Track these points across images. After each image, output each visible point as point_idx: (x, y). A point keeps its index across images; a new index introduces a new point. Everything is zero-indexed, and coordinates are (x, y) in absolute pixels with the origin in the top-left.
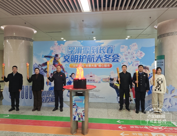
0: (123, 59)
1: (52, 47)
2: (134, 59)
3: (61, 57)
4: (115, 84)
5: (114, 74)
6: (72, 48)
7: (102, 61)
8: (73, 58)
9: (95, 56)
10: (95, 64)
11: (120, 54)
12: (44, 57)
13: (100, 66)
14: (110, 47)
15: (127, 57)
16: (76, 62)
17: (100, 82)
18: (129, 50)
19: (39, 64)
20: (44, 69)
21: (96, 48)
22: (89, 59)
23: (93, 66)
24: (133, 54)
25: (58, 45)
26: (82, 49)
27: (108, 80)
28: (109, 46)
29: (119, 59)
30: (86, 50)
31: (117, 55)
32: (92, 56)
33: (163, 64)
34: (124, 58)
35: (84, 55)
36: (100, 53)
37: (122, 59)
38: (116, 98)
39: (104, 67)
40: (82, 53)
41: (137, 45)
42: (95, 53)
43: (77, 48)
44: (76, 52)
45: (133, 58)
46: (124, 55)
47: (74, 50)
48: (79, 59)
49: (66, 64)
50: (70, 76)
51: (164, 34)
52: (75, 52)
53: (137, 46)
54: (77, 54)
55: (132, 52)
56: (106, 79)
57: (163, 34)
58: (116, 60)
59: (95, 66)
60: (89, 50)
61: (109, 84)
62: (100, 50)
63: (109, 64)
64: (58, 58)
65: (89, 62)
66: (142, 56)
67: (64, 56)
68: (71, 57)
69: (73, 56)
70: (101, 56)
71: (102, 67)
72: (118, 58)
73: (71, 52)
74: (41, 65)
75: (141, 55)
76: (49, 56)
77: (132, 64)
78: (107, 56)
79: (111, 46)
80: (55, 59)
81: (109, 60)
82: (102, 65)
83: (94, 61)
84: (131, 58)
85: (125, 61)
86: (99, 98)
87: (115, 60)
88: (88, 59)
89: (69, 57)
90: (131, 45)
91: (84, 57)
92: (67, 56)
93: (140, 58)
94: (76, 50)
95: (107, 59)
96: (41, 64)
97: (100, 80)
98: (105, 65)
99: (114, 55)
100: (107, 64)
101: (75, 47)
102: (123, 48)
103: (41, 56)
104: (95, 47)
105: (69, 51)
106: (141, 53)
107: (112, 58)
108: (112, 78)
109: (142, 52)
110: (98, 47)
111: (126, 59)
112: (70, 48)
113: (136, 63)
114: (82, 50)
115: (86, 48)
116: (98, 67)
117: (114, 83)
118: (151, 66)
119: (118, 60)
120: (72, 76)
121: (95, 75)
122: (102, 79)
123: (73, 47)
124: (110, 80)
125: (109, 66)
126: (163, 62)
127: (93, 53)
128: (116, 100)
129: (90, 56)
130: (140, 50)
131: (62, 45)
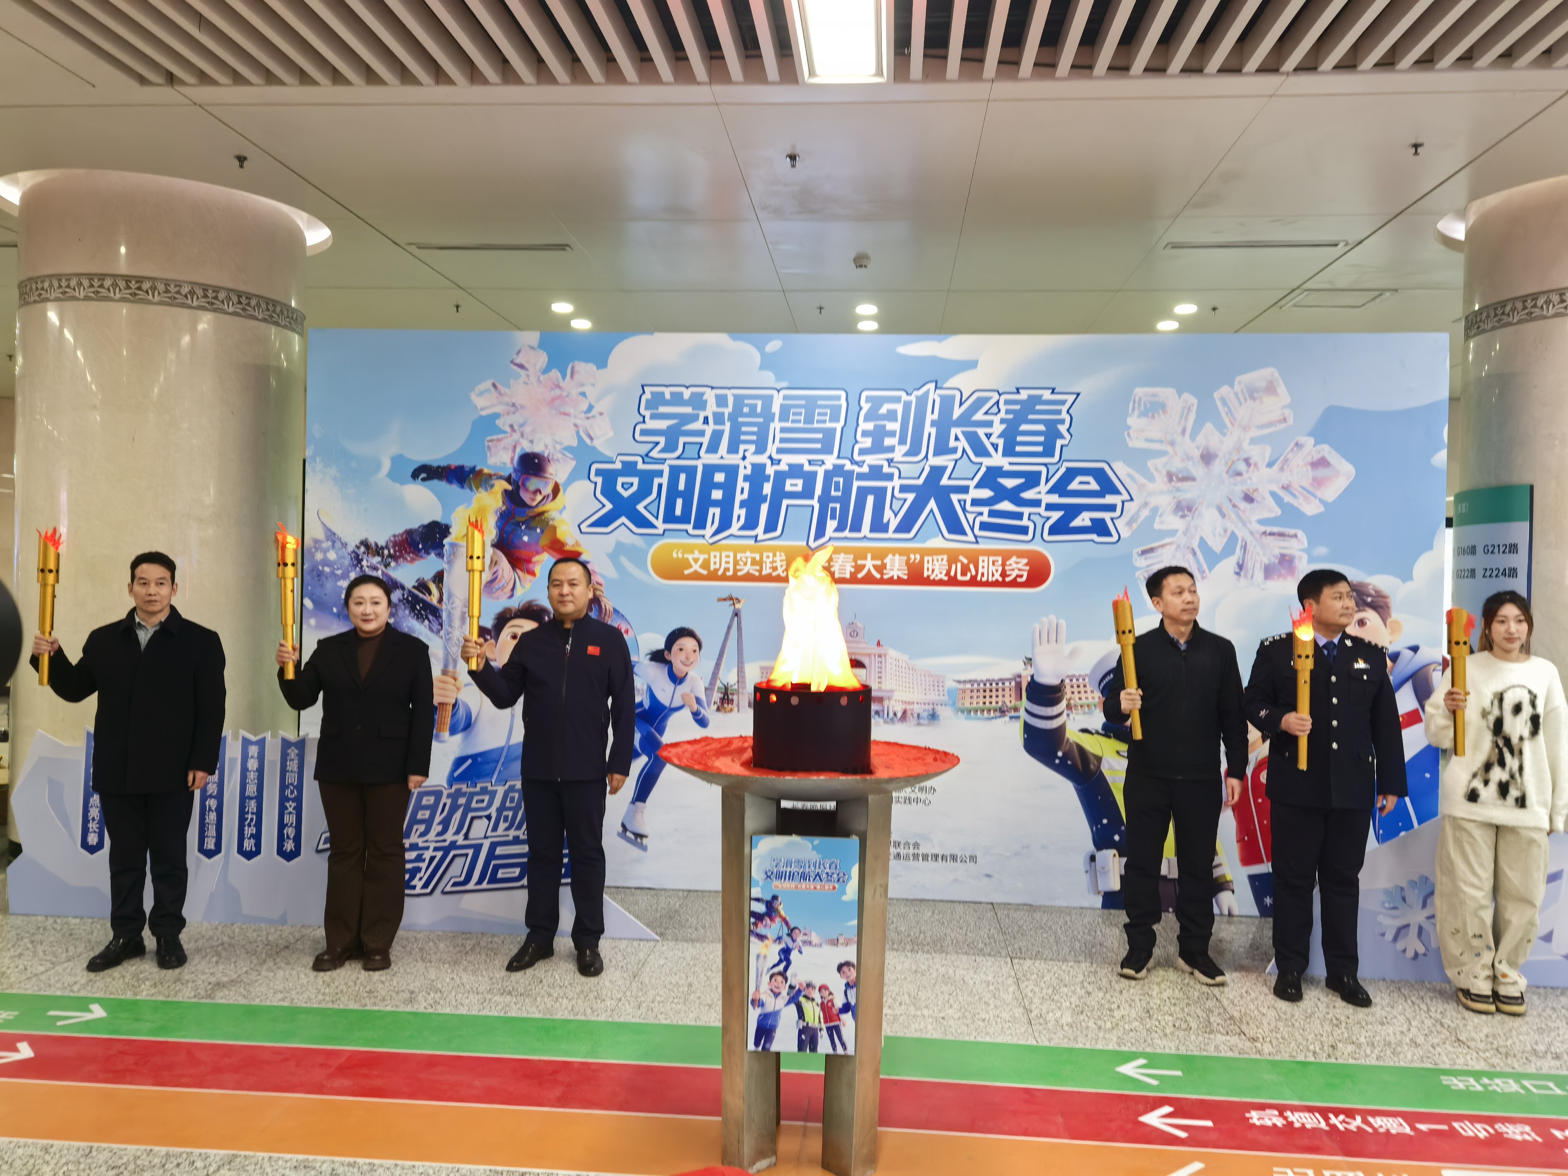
0: (1155, 510)
1: (487, 384)
2: (1254, 514)
3: (572, 478)
4: (1073, 735)
5: (1067, 648)
6: (677, 399)
7: (955, 527)
8: (688, 496)
9: (890, 477)
10: (894, 551)
11: (1120, 471)
12: (415, 475)
13: (936, 568)
14: (1037, 400)
15: (1189, 492)
16: (710, 530)
17: (933, 716)
18: (1209, 437)
19: (365, 543)
20: (409, 583)
21: (907, 405)
22: (835, 499)
23: (869, 564)
24: (1242, 467)
25: (546, 371)
26: (776, 409)
27: (1009, 700)
28: (1024, 395)
29: (1111, 508)
30: (809, 419)
31: (1099, 475)
32: (861, 477)
33: (1519, 561)
34: (1165, 502)
35: (795, 471)
36: (942, 448)
37: (1145, 513)
38: (1080, 862)
39: (974, 582)
40: (772, 449)
41: (1282, 389)
42: (891, 449)
43: (721, 401)
44: (716, 438)
45: (1243, 505)
46: (1161, 478)
47: (695, 418)
48: (739, 497)
49: (620, 548)
50: (658, 657)
51: (1535, 297)
52: (705, 440)
53: (1284, 395)
54: (723, 456)
55: (1239, 449)
56: (989, 687)
57: (1524, 299)
58: (1083, 519)
59: (896, 567)
60: (835, 418)
61: (1013, 732)
62: (943, 425)
63: (1020, 554)
64: (548, 490)
65: (840, 528)
66: (1331, 492)
67: (598, 473)
68: (664, 480)
69: (691, 472)
70: (945, 481)
71: (952, 581)
72: (1109, 499)
73: (672, 437)
74: (377, 551)
75: (1318, 482)
76: (461, 468)
77: (1230, 564)
78: (1010, 483)
79: (1047, 395)
80: (513, 498)
81: (1019, 516)
82: (953, 558)
83: (879, 525)
84: (1227, 508)
85: (1173, 533)
86: (925, 857)
87: (1077, 522)
88: (825, 500)
89: (647, 479)
90: (1225, 390)
91: (794, 485)
92: (629, 469)
93: (1311, 508)
94: (719, 419)
95: (1006, 506)
96: (381, 537)
97: (932, 697)
98: (983, 561)
99: (1071, 473)
100: (1006, 556)
101: (710, 396)
102: (1154, 409)
103: (386, 465)
104: (897, 400)
105: (651, 424)
106: (1321, 463)
107: (1055, 499)
108: (1048, 678)
109: (1326, 450)
110: (922, 401)
111: (1184, 509)
112: (657, 400)
113: (1276, 547)
114: (776, 425)
115: (811, 405)
116: (916, 577)
117: (1061, 729)
118: (1406, 576)
119: (1106, 516)
120: (676, 658)
121: (892, 653)
122: (950, 684)
123: (687, 394)
124: (1025, 703)
125: (1018, 568)
126: (1513, 548)
127: (878, 448)
128: (1084, 880)
129: (849, 477)
130: (1310, 434)
131: (584, 369)
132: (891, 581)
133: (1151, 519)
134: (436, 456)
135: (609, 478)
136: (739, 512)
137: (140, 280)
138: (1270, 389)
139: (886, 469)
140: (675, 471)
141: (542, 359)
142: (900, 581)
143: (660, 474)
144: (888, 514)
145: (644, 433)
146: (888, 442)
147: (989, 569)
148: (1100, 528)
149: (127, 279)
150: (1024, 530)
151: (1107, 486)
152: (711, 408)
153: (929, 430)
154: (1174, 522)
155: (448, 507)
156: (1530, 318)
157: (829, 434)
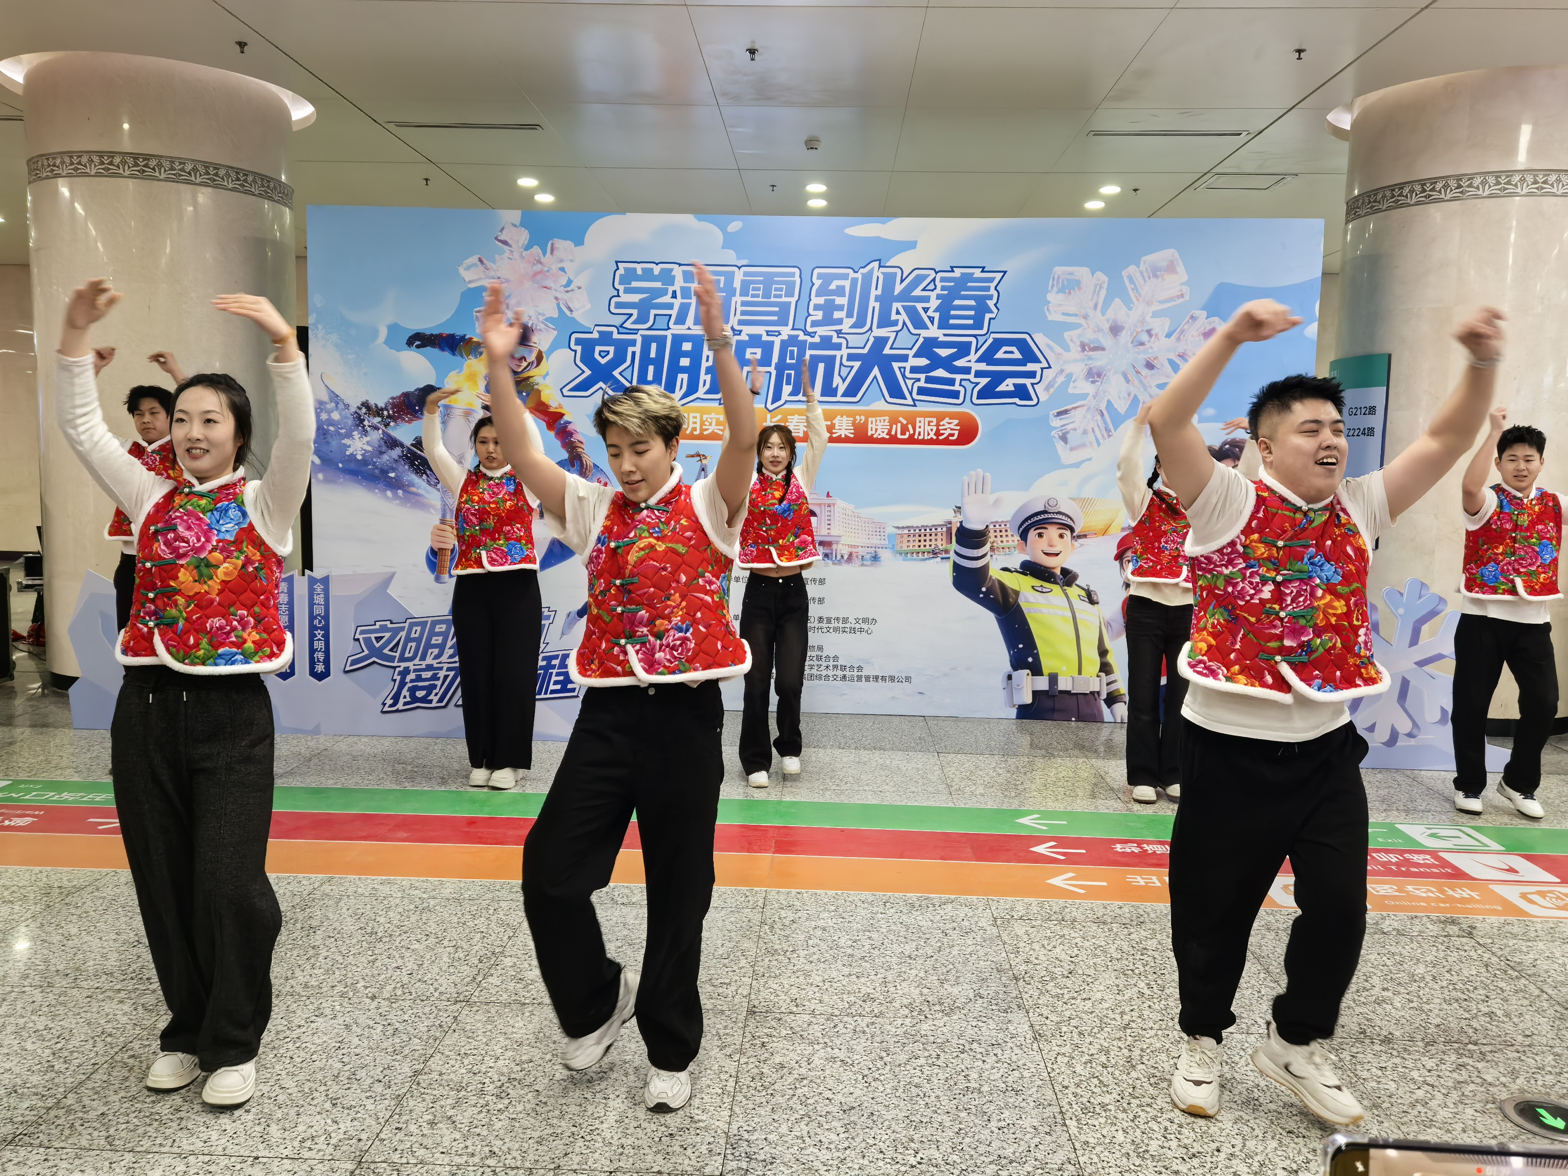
0: (1069, 376)
1: (474, 259)
2: (1154, 380)
3: (553, 348)
4: (995, 573)
5: (992, 498)
6: (648, 275)
7: (896, 392)
8: (658, 362)
9: (838, 347)
10: (842, 413)
11: (1041, 341)
12: (410, 342)
13: (878, 428)
14: (969, 277)
15: (1099, 360)
17: (875, 558)
18: (1118, 311)
19: (366, 405)
20: (408, 441)
21: (854, 282)
22: (790, 367)
24: (1144, 337)
25: (527, 247)
26: (737, 284)
27: (941, 544)
28: (958, 273)
29: (1031, 375)
30: (767, 295)
31: (1022, 345)
32: (813, 346)
33: (1376, 421)
34: (1078, 369)
35: (755, 340)
36: (885, 321)
37: (1061, 379)
39: (912, 440)
41: (1181, 268)
42: (840, 321)
44: (684, 311)
45: (1145, 372)
46: (1075, 348)
47: (664, 292)
48: (704, 365)
51: (1401, 186)
52: (674, 313)
53: (1182, 274)
54: (690, 327)
55: (1143, 321)
56: (923, 532)
57: (1392, 188)
58: (1008, 385)
59: (844, 427)
60: (790, 294)
61: (944, 571)
62: (886, 300)
63: (952, 416)
64: (532, 358)
65: (794, 393)
67: (578, 342)
68: (637, 349)
69: (661, 341)
70: (887, 351)
71: (893, 440)
72: (1030, 367)
73: (644, 308)
74: (378, 412)
76: (452, 336)
78: (944, 352)
79: (977, 273)
81: (952, 382)
82: (893, 421)
83: (829, 390)
84: (1131, 375)
85: (1084, 396)
86: (867, 679)
87: (1002, 388)
88: (781, 367)
89: (622, 348)
90: (1132, 269)
92: (605, 339)
94: (686, 293)
95: (940, 373)
97: (875, 541)
98: (920, 422)
99: (998, 344)
100: (940, 417)
101: (678, 272)
102: (1070, 286)
103: (383, 333)
104: (845, 277)
105: (625, 298)
107: (983, 366)
108: (975, 525)
110: (867, 278)
111: (1094, 375)
112: (630, 275)
114: (737, 299)
115: (768, 281)
116: (861, 436)
117: (985, 569)
119: (1027, 382)
121: (840, 504)
122: (890, 530)
123: (657, 270)
124: (954, 546)
125: (950, 427)
126: (1372, 410)
127: (828, 320)
128: (1002, 695)
129: (802, 346)
130: (1202, 309)
131: (563, 246)
132: (839, 440)
133: (1066, 384)
134: (429, 325)
135: (588, 346)
136: (705, 378)
137: (147, 157)
138: (1171, 268)
139: (835, 340)
140: (647, 342)
141: (524, 236)
142: (847, 440)
143: (633, 343)
144: (837, 380)
145: (619, 305)
146: (837, 315)
147: (925, 429)
148: (1021, 393)
149: (135, 156)
150: (955, 395)
151: (1029, 356)
152: (679, 283)
153: (873, 304)
154: (1086, 387)
155: (442, 374)
156: (1398, 206)
157: (786, 306)
